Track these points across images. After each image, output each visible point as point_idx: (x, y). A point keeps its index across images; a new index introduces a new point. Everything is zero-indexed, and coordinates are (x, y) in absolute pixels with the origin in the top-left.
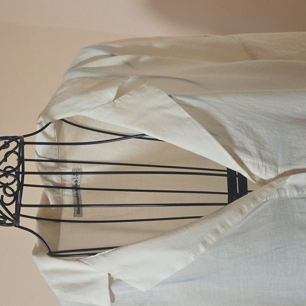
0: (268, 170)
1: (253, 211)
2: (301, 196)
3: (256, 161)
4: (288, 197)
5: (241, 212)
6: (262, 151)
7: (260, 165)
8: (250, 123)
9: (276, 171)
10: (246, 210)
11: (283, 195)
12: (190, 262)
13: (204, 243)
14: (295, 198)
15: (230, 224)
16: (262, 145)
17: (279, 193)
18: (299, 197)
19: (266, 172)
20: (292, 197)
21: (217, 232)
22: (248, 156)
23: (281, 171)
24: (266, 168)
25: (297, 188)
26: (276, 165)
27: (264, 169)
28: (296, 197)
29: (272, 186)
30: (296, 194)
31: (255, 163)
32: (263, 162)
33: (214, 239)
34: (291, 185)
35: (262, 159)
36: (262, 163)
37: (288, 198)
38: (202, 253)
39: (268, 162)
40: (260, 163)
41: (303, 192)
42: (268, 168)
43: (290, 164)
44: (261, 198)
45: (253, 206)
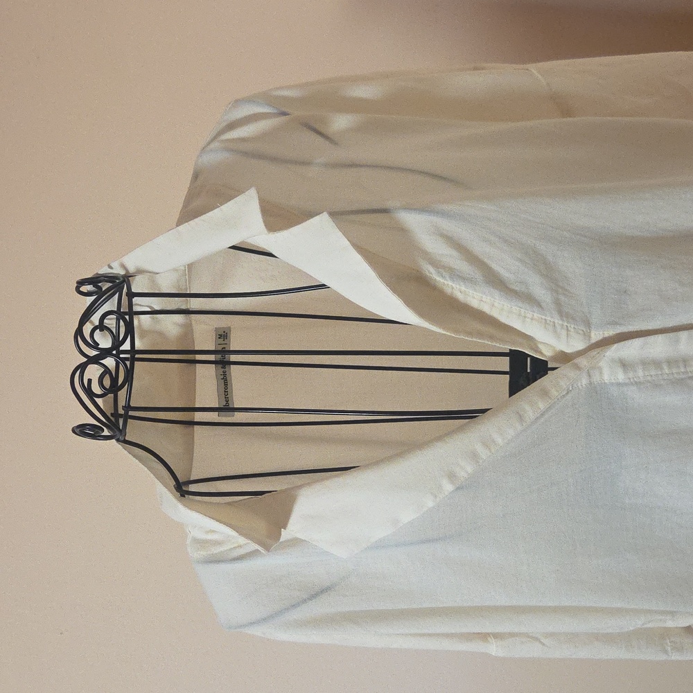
0: (572, 333)
1: (542, 415)
2: (632, 380)
3: (549, 318)
4: (606, 381)
5: (521, 418)
6: (562, 298)
7: (556, 325)
8: (542, 247)
9: (587, 336)
10: (530, 414)
11: (596, 378)
12: (425, 509)
13: (452, 476)
14: (619, 384)
15: (500, 441)
16: (563, 288)
17: (590, 376)
18: (627, 381)
19: (567, 337)
20: (613, 381)
21: (474, 456)
22: (535, 309)
23: (596, 336)
24: (568, 330)
25: (624, 365)
26: (588, 324)
27: (564, 332)
28: (621, 381)
29: (577, 367)
30: (621, 377)
31: (548, 322)
32: (563, 320)
33: (470, 469)
34: (613, 360)
35: (562, 314)
36: (560, 322)
37: (605, 383)
38: (446, 493)
39: (573, 319)
40: (558, 321)
41: (636, 371)
42: (572, 330)
43: (615, 323)
44: (557, 391)
45: (542, 405)
